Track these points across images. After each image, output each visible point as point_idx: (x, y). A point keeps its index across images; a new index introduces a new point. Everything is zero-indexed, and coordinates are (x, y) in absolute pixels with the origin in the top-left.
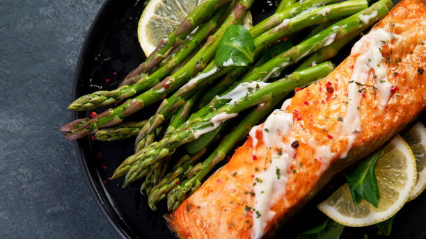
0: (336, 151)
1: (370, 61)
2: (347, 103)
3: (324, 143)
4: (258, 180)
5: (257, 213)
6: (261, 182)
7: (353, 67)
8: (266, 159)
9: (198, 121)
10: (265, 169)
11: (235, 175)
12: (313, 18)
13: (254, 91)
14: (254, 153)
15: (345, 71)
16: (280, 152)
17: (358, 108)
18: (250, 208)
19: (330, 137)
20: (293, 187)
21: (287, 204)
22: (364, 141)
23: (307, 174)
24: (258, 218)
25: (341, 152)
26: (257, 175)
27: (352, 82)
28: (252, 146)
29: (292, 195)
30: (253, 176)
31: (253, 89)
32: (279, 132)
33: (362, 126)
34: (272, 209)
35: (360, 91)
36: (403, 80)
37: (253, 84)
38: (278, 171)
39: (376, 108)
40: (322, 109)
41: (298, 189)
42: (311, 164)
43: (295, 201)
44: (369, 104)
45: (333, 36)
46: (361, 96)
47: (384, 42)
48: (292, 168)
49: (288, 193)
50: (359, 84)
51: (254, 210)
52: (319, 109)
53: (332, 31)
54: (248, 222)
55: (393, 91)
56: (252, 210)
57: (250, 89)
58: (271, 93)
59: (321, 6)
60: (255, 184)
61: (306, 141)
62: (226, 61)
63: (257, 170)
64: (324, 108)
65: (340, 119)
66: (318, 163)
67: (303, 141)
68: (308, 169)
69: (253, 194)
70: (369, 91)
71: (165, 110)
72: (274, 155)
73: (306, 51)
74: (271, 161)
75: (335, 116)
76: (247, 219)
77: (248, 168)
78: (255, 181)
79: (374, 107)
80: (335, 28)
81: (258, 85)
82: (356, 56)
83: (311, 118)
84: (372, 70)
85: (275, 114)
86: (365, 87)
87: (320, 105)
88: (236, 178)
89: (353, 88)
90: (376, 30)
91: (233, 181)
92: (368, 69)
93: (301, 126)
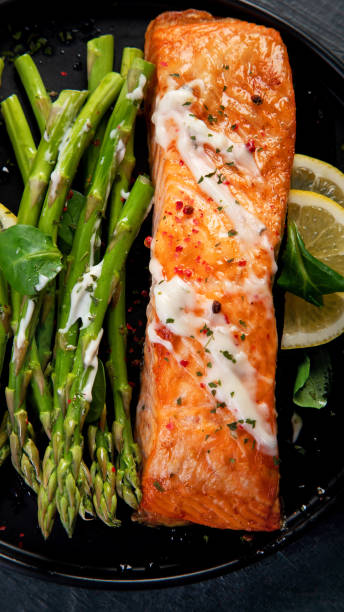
0: (264, 272)
1: (194, 138)
2: (220, 208)
3: (242, 276)
4: (212, 385)
5: (249, 421)
6: (219, 383)
7: (182, 162)
8: (199, 352)
9: (73, 380)
10: (209, 365)
11: (180, 402)
12: (79, 145)
13: (95, 286)
14: (178, 358)
15: (180, 175)
16: (206, 331)
17: (237, 202)
18: (235, 423)
19: (243, 264)
20: (257, 355)
21: (269, 380)
22: (277, 234)
23: (258, 328)
24: (254, 427)
25: (269, 268)
26: (207, 380)
27: (202, 179)
28: (168, 353)
29: (263, 365)
30: (202, 386)
31: (92, 285)
32: (184, 310)
33: (260, 218)
34: (258, 401)
35: (220, 182)
36: (248, 126)
37: (87, 279)
38: (227, 355)
39: (253, 184)
40: (202, 241)
41: (264, 353)
42: (252, 314)
43: (273, 369)
44: (242, 187)
45: (120, 144)
46: (226, 187)
47: (187, 104)
48: (236, 336)
49: (258, 367)
50: (210, 176)
51: (241, 421)
52: (199, 242)
53: (114, 140)
54: (246, 441)
55: (251, 149)
56: (239, 424)
57: (89, 289)
58: (115, 271)
59: (73, 122)
60: (214, 393)
61: (222, 292)
62: (38, 282)
63: (200, 374)
64: (202, 237)
65: (233, 233)
66: (258, 305)
67: (219, 295)
68: (254, 321)
69: (223, 405)
70: (227, 172)
71: (18, 401)
72: (203, 340)
73: (106, 189)
74: (207, 351)
75: (223, 235)
76: (243, 438)
77: (187, 381)
78: (210, 389)
79: (250, 184)
80: (113, 134)
81: (93, 276)
82: (173, 146)
83: (201, 261)
84: (207, 146)
85: (160, 293)
86: (219, 172)
87: (195, 239)
88: (185, 404)
89: (210, 185)
90: (162, 97)
91: (185, 411)
92: (201, 149)
93: (199, 280)
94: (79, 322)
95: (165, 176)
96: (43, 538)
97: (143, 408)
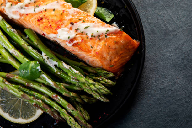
2: (45, 10)
7: (27, 15)
8: (81, 35)
10: (86, 34)
14: (80, 41)
16: (77, 30)
17: (46, 5)
19: (64, 11)
24: (109, 31)
25: (69, 5)
26: (90, 37)
27: (35, 11)
28: (77, 43)
31: (47, 57)
35: (38, 7)
37: (45, 58)
38: (86, 28)
45: (12, 30)
48: (83, 23)
51: (106, 33)
57: (48, 58)
63: (88, 38)
65: (54, 10)
67: (69, 21)
69: (99, 36)
74: (82, 32)
76: (111, 35)
77: (87, 42)
78: (93, 37)
80: (8, 30)
81: (45, 56)
82: (21, 15)
83: (57, 22)
84: (26, 6)
85: (60, 37)
86: (35, 6)
87: (50, 20)
88: (93, 46)
89: (38, 10)
90: (5, 11)
91: (95, 47)
92: (26, 8)
93: (62, 25)
94: (55, 66)
95: (28, 21)
96: (109, 102)
97: (88, 61)
